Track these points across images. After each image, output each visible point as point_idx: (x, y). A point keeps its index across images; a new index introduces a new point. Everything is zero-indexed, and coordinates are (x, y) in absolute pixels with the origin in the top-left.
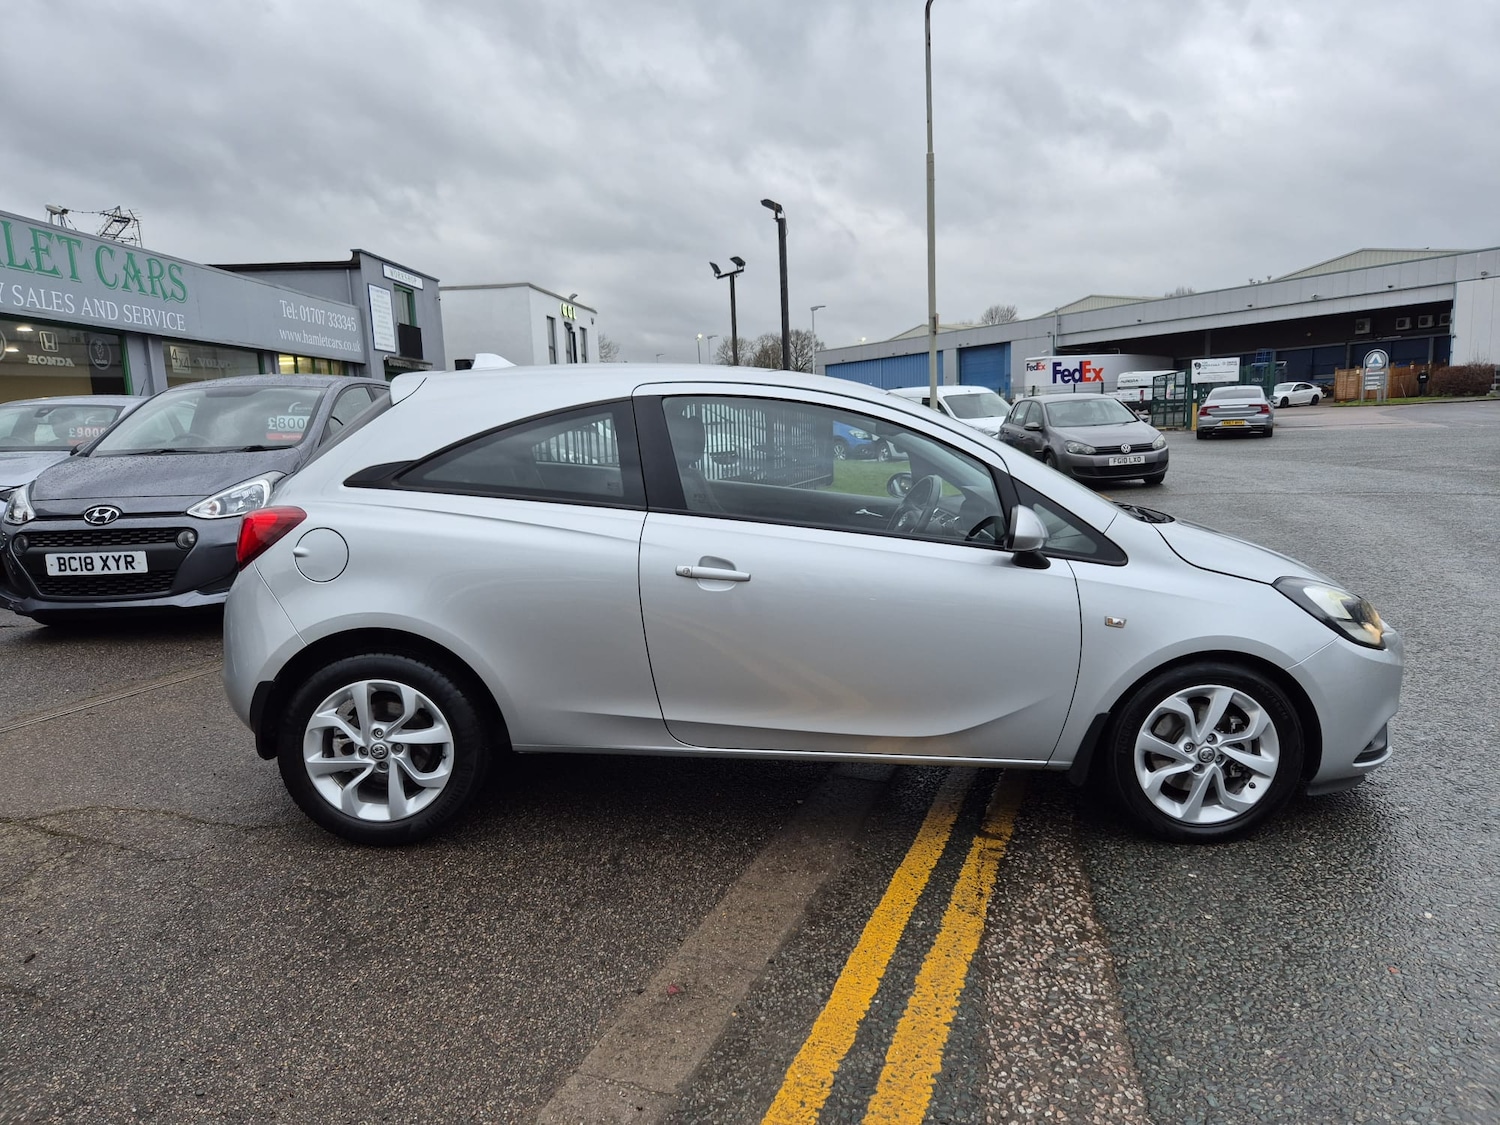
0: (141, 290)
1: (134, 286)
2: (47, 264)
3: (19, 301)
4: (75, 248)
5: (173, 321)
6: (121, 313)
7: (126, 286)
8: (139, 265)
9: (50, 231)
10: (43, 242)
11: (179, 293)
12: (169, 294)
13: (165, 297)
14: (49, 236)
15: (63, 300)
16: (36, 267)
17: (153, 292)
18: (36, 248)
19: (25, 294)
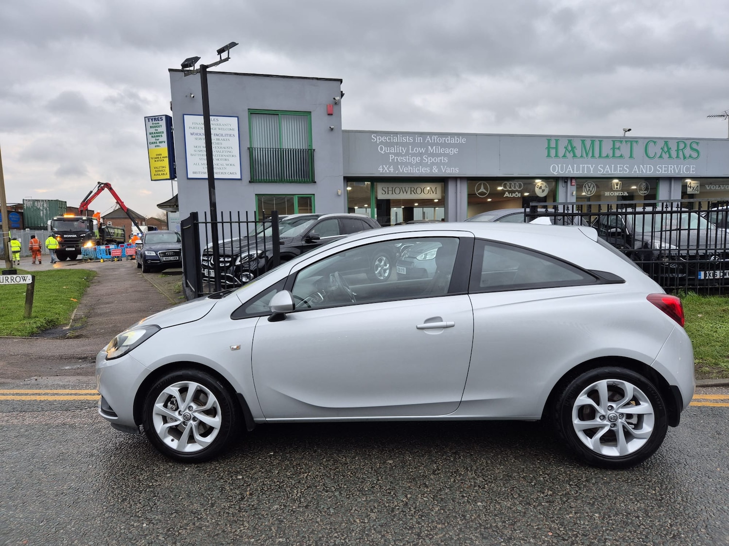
0: (670, 157)
1: (666, 156)
2: (618, 153)
3: (601, 171)
4: (634, 144)
5: (688, 169)
6: (655, 169)
7: (661, 157)
8: (670, 146)
9: (622, 140)
10: (617, 145)
11: (695, 155)
12: (687, 155)
13: (685, 158)
14: (621, 142)
15: (623, 168)
16: (611, 155)
17: (678, 157)
18: (614, 149)
19: (604, 169)
